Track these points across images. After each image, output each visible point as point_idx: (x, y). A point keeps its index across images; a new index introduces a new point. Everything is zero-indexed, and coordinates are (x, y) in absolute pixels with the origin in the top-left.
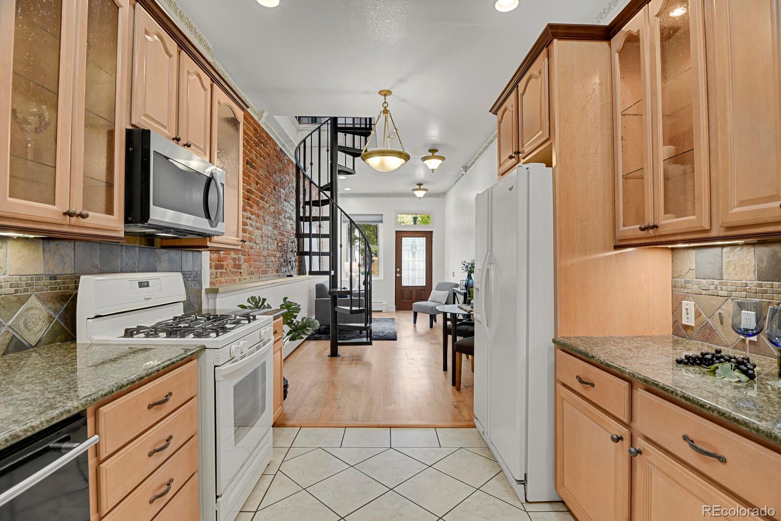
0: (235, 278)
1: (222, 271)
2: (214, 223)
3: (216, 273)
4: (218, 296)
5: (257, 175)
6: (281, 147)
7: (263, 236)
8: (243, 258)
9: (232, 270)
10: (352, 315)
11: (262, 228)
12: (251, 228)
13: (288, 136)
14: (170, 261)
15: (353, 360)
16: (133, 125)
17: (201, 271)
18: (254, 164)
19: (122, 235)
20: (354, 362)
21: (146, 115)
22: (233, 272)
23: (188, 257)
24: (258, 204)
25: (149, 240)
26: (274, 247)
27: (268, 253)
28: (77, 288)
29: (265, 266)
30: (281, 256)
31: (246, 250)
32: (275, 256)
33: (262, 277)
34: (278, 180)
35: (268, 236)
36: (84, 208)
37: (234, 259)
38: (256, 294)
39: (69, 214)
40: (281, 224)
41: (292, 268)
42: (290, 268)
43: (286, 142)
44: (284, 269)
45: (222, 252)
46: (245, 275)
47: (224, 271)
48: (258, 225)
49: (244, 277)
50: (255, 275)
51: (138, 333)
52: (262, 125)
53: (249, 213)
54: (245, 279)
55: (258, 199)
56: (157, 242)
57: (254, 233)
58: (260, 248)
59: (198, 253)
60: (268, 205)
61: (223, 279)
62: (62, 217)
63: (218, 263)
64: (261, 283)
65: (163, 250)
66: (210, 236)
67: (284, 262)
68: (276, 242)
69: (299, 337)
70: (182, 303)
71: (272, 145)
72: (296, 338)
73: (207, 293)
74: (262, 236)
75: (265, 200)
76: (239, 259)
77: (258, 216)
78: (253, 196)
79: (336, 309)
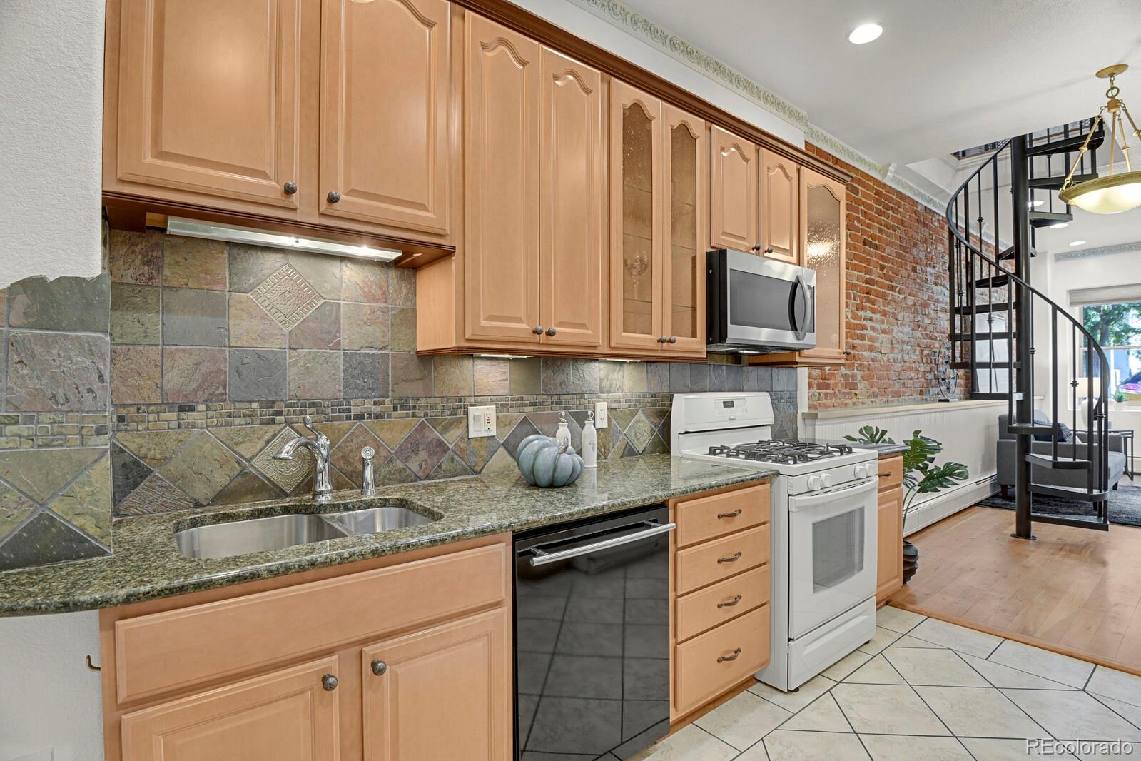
0: (848, 401)
1: (828, 391)
2: (801, 334)
3: (819, 394)
4: (817, 423)
5: (882, 256)
6: (925, 204)
7: (894, 342)
8: (859, 374)
9: (843, 391)
10: (1055, 470)
11: (892, 329)
12: (872, 333)
13: (936, 186)
14: (759, 379)
15: (1061, 549)
16: (712, 247)
17: (796, 391)
18: (877, 242)
19: (704, 355)
20: (1063, 553)
21: (725, 234)
22: (844, 393)
23: (780, 373)
24: (883, 296)
25: (736, 358)
26: (916, 356)
27: (903, 366)
28: (671, 405)
29: (897, 386)
30: (928, 369)
31: (866, 363)
32: (917, 371)
33: (893, 401)
34: (922, 255)
35: (903, 342)
36: (673, 334)
37: (846, 376)
38: (873, 424)
39: (661, 341)
40: (927, 321)
41: (949, 388)
42: (944, 388)
43: (935, 195)
44: (934, 390)
45: (827, 368)
46: (862, 398)
47: (830, 391)
48: (885, 326)
49: (861, 401)
50: (880, 398)
51: (722, 453)
52: (889, 184)
53: (868, 312)
54: (863, 403)
55: (884, 290)
56: (745, 360)
57: (878, 338)
58: (888, 360)
59: (791, 370)
60: (902, 296)
61: (828, 402)
62: (657, 344)
63: (822, 381)
64: (890, 409)
65: (751, 368)
66: (799, 350)
67: (935, 379)
68: (918, 349)
69: (932, 488)
70: (770, 427)
71: (908, 206)
72: (928, 489)
73: (804, 419)
74: (891, 342)
75: (898, 289)
76: (854, 376)
77: (884, 314)
78: (875, 287)
79: (1028, 459)
